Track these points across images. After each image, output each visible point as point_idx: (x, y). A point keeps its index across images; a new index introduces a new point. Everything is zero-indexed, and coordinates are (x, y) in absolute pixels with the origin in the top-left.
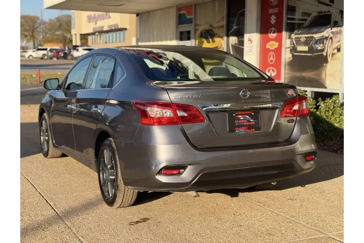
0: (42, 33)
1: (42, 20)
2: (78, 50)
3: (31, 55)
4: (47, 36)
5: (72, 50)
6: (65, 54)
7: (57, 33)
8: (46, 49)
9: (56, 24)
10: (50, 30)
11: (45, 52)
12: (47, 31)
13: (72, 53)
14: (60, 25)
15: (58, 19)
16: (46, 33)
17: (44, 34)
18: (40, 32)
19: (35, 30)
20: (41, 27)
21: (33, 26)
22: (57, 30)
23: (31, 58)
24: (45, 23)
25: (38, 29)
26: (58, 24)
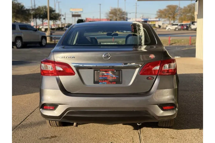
0: (179, 15)
1: (180, 7)
2: (194, 25)
3: (169, 29)
4: (182, 16)
5: (191, 25)
6: (187, 27)
7: (188, 14)
8: (177, 25)
9: (188, 9)
10: (184, 13)
11: (177, 26)
12: (181, 13)
13: (191, 26)
14: (190, 10)
15: (189, 6)
16: (181, 15)
17: (180, 16)
18: (178, 14)
19: (175, 13)
20: (179, 11)
21: (174, 11)
22: (188, 13)
23: (169, 30)
24: (181, 9)
25: (177, 13)
26: (189, 9)
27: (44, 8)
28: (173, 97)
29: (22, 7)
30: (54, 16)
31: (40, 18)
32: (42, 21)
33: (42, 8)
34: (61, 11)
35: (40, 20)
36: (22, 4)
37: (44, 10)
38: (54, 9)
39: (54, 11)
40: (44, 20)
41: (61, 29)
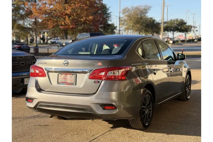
27: (175, 21)
28: (117, 99)
29: (154, 21)
30: (185, 28)
31: (171, 30)
32: (173, 34)
33: (174, 20)
34: (195, 23)
35: (171, 33)
36: (153, 18)
37: (176, 22)
38: (185, 22)
39: (185, 23)
40: (175, 32)
41: (192, 41)
